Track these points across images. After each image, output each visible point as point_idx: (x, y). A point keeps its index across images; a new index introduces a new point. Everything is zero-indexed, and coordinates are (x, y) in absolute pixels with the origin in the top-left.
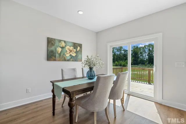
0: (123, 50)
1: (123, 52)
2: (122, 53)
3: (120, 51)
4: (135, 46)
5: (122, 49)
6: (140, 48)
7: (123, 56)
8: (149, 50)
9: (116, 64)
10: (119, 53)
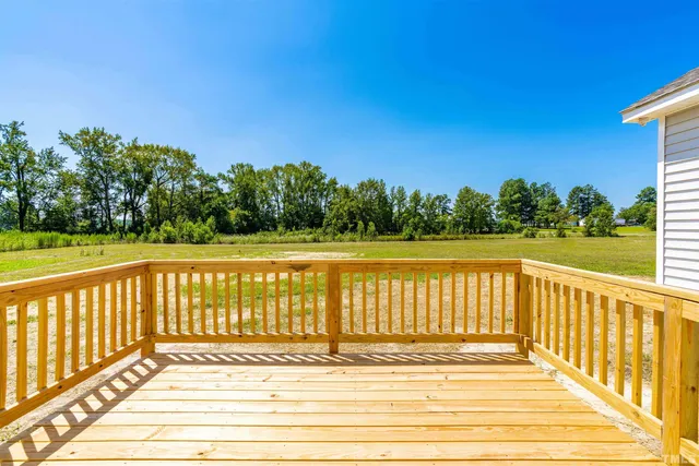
0: (195, 177)
1: (197, 183)
2: (191, 188)
3: (184, 178)
4: (242, 166)
5: (194, 173)
6: (260, 174)
7: (198, 201)
8: (289, 184)
9: (169, 233)
10: (179, 187)
